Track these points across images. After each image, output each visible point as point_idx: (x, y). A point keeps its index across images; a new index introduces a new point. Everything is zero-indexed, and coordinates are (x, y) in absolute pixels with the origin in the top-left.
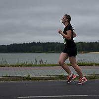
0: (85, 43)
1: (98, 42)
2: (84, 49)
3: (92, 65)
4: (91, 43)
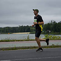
0: (10, 27)
2: (10, 31)
4: (14, 27)
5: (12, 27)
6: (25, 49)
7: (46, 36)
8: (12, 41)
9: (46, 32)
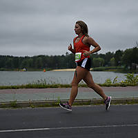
0: (47, 56)
1: (65, 55)
2: (46, 65)
3: (56, 87)
4: (56, 56)
5: (52, 56)
6: (81, 104)
7: (129, 78)
8: (51, 87)
9: (129, 68)
